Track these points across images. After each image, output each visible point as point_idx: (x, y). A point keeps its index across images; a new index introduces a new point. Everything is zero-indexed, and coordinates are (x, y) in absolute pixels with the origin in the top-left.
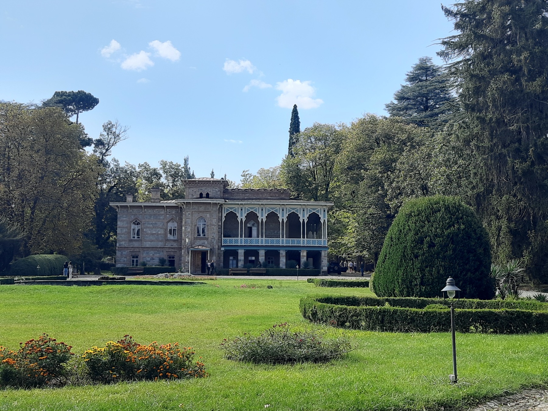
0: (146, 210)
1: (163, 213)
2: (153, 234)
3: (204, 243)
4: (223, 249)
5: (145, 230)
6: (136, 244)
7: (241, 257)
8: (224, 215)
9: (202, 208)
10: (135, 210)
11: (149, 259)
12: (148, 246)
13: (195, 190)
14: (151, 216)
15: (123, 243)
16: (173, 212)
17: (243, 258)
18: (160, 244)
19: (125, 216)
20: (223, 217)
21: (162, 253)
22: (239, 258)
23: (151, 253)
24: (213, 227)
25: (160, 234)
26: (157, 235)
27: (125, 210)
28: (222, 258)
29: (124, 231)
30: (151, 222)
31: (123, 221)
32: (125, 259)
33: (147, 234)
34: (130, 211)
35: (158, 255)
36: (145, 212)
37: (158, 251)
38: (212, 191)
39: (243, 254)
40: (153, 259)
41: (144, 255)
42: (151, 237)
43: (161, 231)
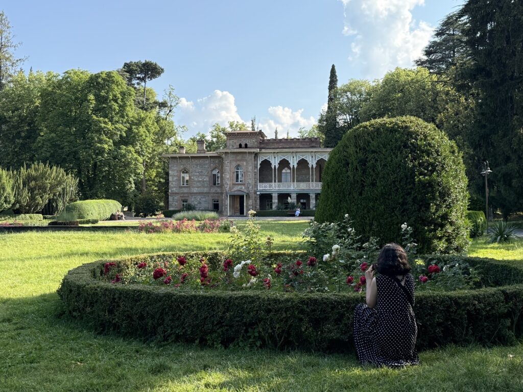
0: (193, 160)
1: (207, 162)
2: (199, 181)
3: (242, 188)
4: (258, 193)
5: (192, 178)
6: (185, 190)
8: (259, 162)
9: (239, 157)
10: (184, 161)
11: (196, 203)
12: (195, 191)
13: (235, 141)
14: (197, 165)
15: (175, 189)
16: (217, 162)
17: (276, 201)
18: (206, 190)
19: (175, 166)
20: (259, 164)
21: (207, 198)
22: (273, 201)
23: (199, 198)
24: (249, 173)
25: (206, 181)
26: (203, 182)
27: (175, 161)
28: (258, 201)
29: (175, 178)
30: (198, 171)
31: (173, 170)
32: (176, 203)
33: (195, 181)
34: (179, 161)
35: (204, 199)
36: (192, 162)
37: (204, 196)
38: (250, 142)
39: (277, 197)
40: (200, 203)
41: (192, 199)
42: (198, 184)
43: (207, 179)
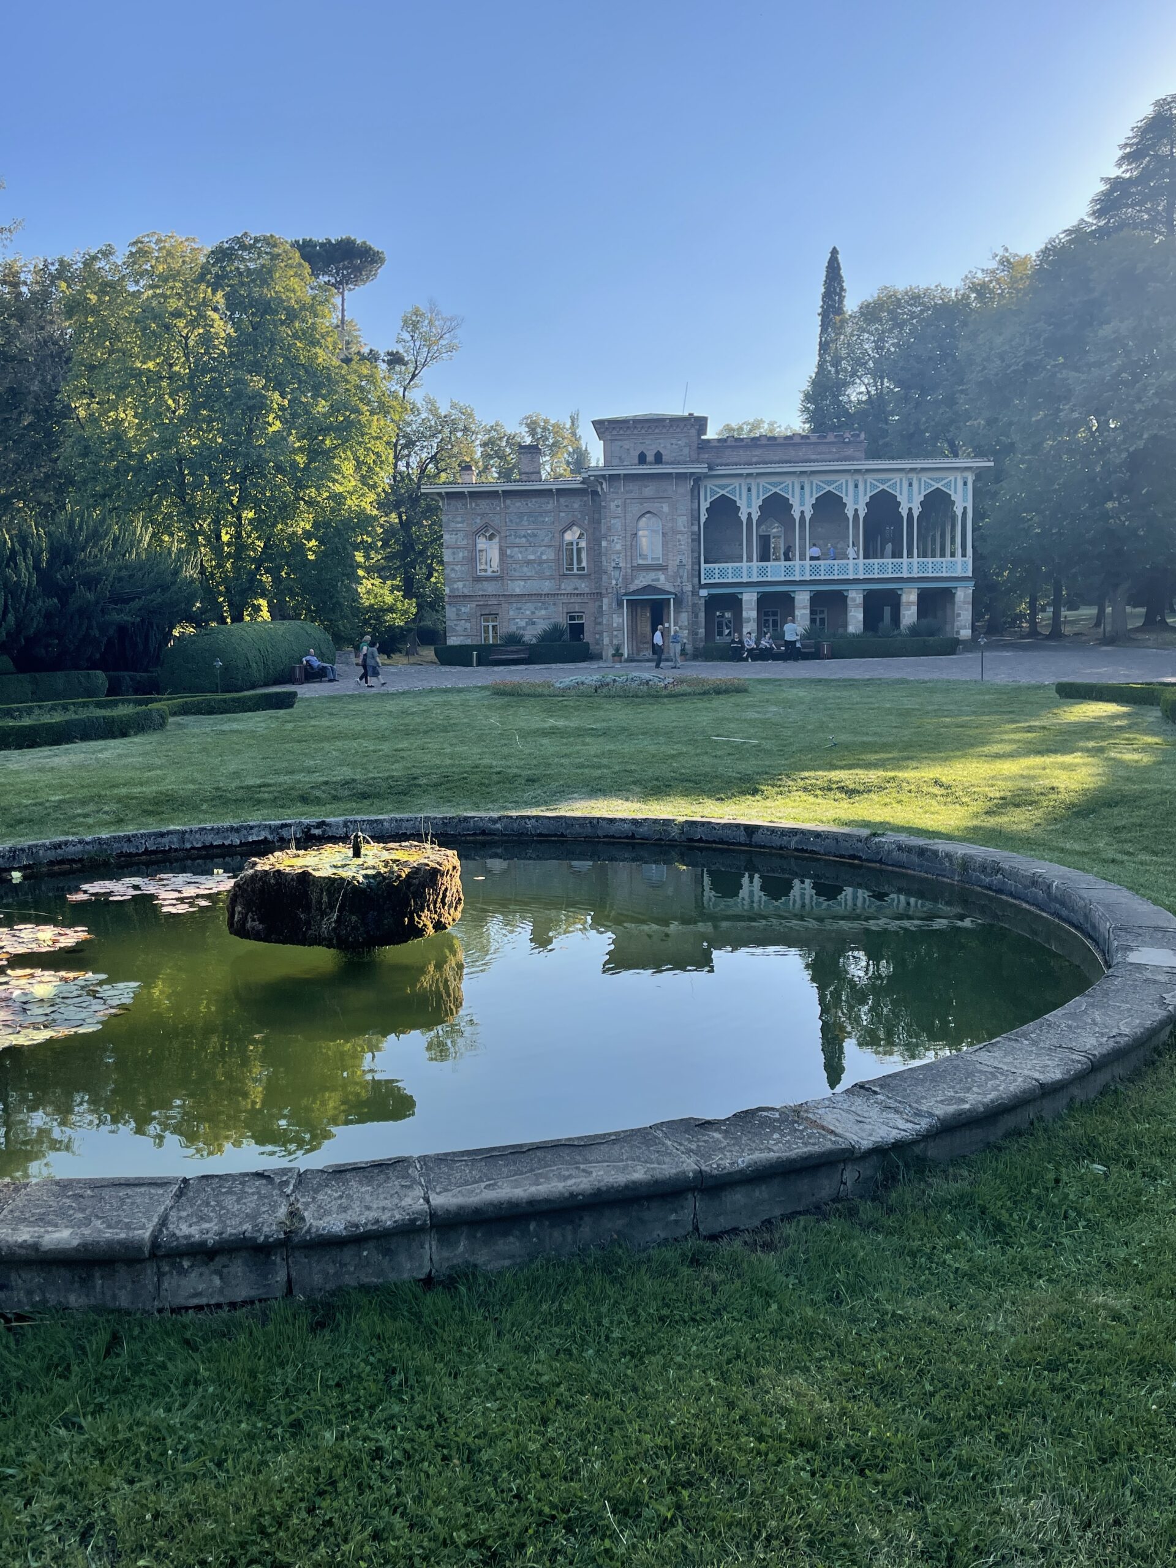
0: (508, 502)
1: (550, 506)
2: (528, 562)
3: (658, 580)
4: (704, 593)
5: (509, 552)
6: (491, 588)
7: (750, 612)
8: (705, 505)
9: (649, 490)
10: (484, 505)
11: (522, 624)
12: (518, 591)
13: (627, 444)
14: (521, 515)
15: (460, 585)
16: (576, 506)
17: (754, 614)
18: (547, 586)
19: (459, 519)
20: (703, 511)
21: (552, 608)
22: (745, 614)
23: (528, 609)
24: (679, 537)
25: (546, 561)
26: (540, 564)
27: (459, 504)
28: (702, 615)
29: (461, 555)
30: (523, 533)
31: (456, 531)
32: (468, 625)
33: (516, 562)
34: (470, 505)
35: (543, 612)
36: (507, 507)
37: (543, 603)
38: (667, 446)
39: (754, 604)
40: (534, 623)
41: (511, 613)
42: (525, 569)
43: (549, 555)
